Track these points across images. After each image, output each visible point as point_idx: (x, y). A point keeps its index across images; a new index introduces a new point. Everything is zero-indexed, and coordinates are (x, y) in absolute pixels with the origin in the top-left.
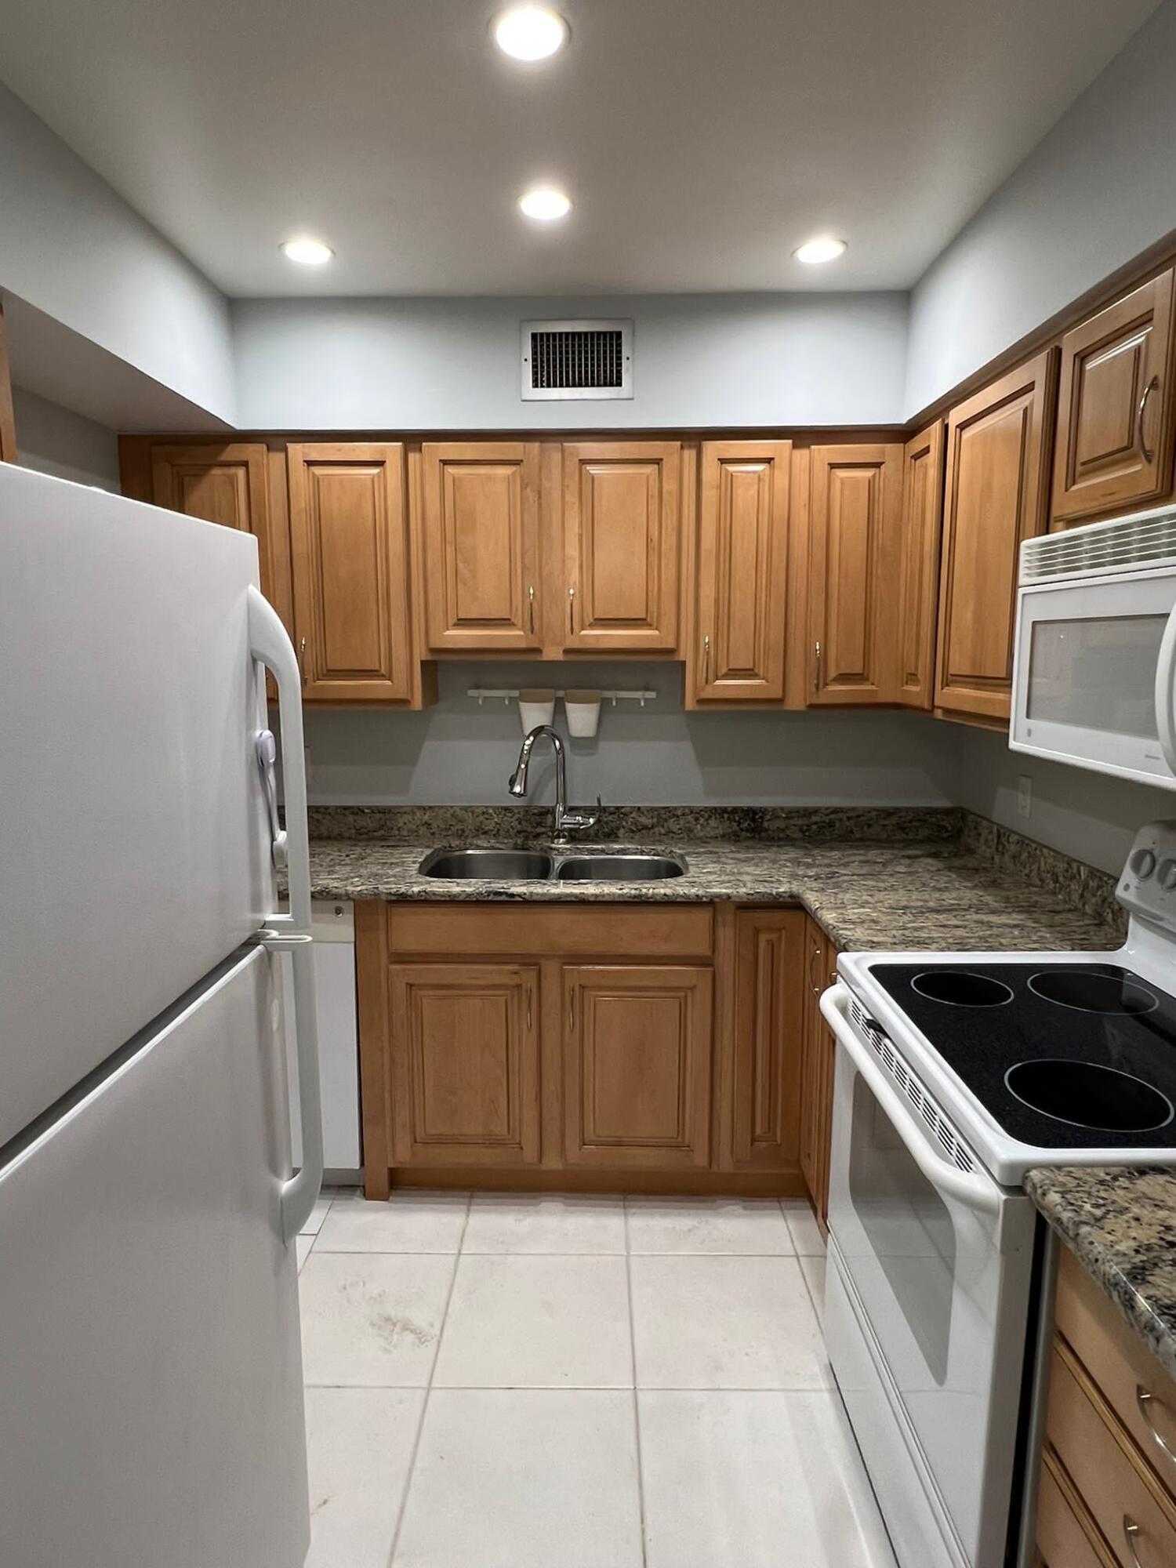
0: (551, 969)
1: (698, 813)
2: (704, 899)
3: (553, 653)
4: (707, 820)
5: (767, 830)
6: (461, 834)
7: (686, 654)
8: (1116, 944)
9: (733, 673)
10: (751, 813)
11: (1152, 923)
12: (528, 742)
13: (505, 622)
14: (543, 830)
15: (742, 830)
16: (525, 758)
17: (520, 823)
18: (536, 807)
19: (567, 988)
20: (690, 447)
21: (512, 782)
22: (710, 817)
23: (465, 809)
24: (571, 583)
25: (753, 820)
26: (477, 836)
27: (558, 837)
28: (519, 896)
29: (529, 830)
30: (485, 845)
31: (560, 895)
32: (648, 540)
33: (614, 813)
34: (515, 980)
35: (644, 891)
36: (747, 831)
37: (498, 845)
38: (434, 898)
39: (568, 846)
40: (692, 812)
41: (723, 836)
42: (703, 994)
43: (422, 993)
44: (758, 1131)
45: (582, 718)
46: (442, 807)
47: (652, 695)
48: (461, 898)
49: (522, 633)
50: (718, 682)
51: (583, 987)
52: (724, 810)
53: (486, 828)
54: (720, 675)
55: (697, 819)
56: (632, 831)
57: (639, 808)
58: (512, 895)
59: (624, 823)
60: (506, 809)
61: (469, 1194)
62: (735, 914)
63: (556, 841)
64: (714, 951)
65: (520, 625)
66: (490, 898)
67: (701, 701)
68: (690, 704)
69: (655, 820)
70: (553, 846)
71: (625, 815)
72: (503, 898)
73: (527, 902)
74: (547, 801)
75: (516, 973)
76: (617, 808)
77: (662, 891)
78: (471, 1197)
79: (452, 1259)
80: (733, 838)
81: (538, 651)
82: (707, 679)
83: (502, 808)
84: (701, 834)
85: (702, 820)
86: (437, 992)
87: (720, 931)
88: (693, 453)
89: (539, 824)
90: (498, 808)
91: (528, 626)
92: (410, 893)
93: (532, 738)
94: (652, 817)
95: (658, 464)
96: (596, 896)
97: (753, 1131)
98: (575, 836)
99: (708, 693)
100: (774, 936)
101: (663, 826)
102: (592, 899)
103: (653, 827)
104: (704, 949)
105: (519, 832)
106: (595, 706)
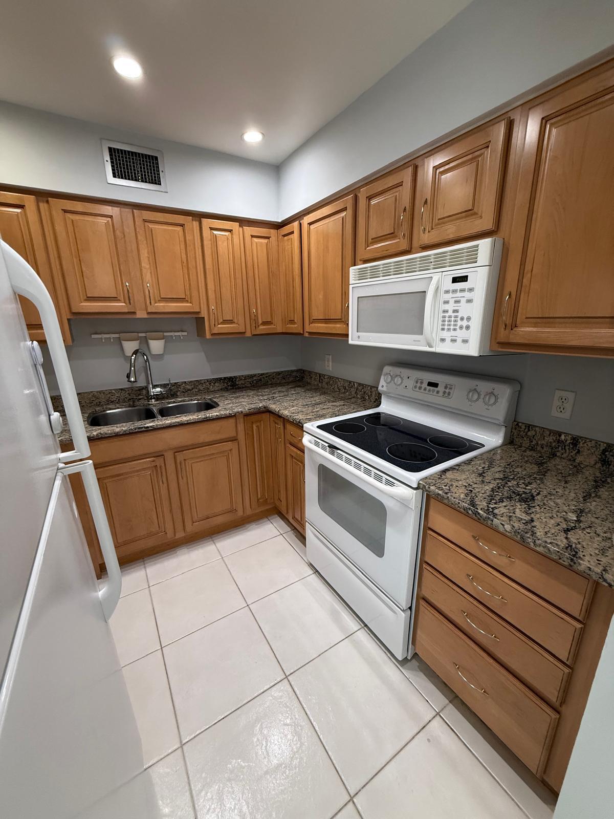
0: (169, 456)
1: (210, 381)
2: (233, 414)
3: (141, 314)
4: (214, 384)
5: (238, 385)
6: (99, 405)
7: (204, 314)
8: (378, 405)
9: (225, 322)
10: (231, 379)
11: (389, 397)
12: (133, 358)
13: (115, 299)
14: (142, 397)
15: (228, 386)
16: (133, 365)
17: (130, 395)
18: (137, 387)
19: (178, 462)
20: (196, 221)
21: (128, 376)
22: (215, 382)
23: (100, 392)
24: (147, 281)
25: (232, 381)
26: (108, 404)
27: (151, 399)
28: (151, 427)
29: (135, 397)
30: (114, 407)
31: (171, 424)
32: (182, 262)
33: (174, 386)
34: (154, 464)
35: (208, 415)
36: (230, 386)
37: (120, 407)
38: (106, 436)
39: (158, 402)
40: (208, 381)
41: (221, 389)
42: (235, 452)
43: (106, 481)
44: (259, 496)
45: (156, 346)
46: (86, 393)
47: (185, 334)
48: (121, 433)
49: (124, 304)
50: (219, 326)
51: (185, 460)
52: (220, 379)
53: (112, 400)
54: (220, 322)
55: (210, 384)
56: (184, 392)
57: (185, 382)
58: (148, 427)
59: (180, 389)
60: (121, 389)
61: (142, 560)
62: (244, 418)
63: (150, 401)
64: (237, 434)
65: (123, 301)
66: (136, 431)
67: (213, 334)
68: (208, 336)
69: (193, 386)
70: (150, 403)
71: (179, 386)
72: (143, 429)
73: (155, 429)
74: (141, 383)
75: (154, 461)
76: (175, 383)
77: (215, 414)
78: (144, 561)
80: (226, 389)
81: (134, 313)
82: (215, 325)
83: (119, 389)
84: (213, 390)
85: (212, 384)
86: (114, 479)
87: (238, 425)
88: (198, 223)
89: (139, 395)
90: (117, 389)
91: (128, 301)
92: (91, 436)
93: (134, 356)
94: (191, 385)
95: (182, 226)
96: (187, 421)
97: (258, 497)
98: (158, 397)
99: (215, 331)
100: (258, 424)
101: (197, 389)
102: (186, 422)
103: (192, 389)
104: (233, 434)
105: (130, 399)
106: (163, 340)
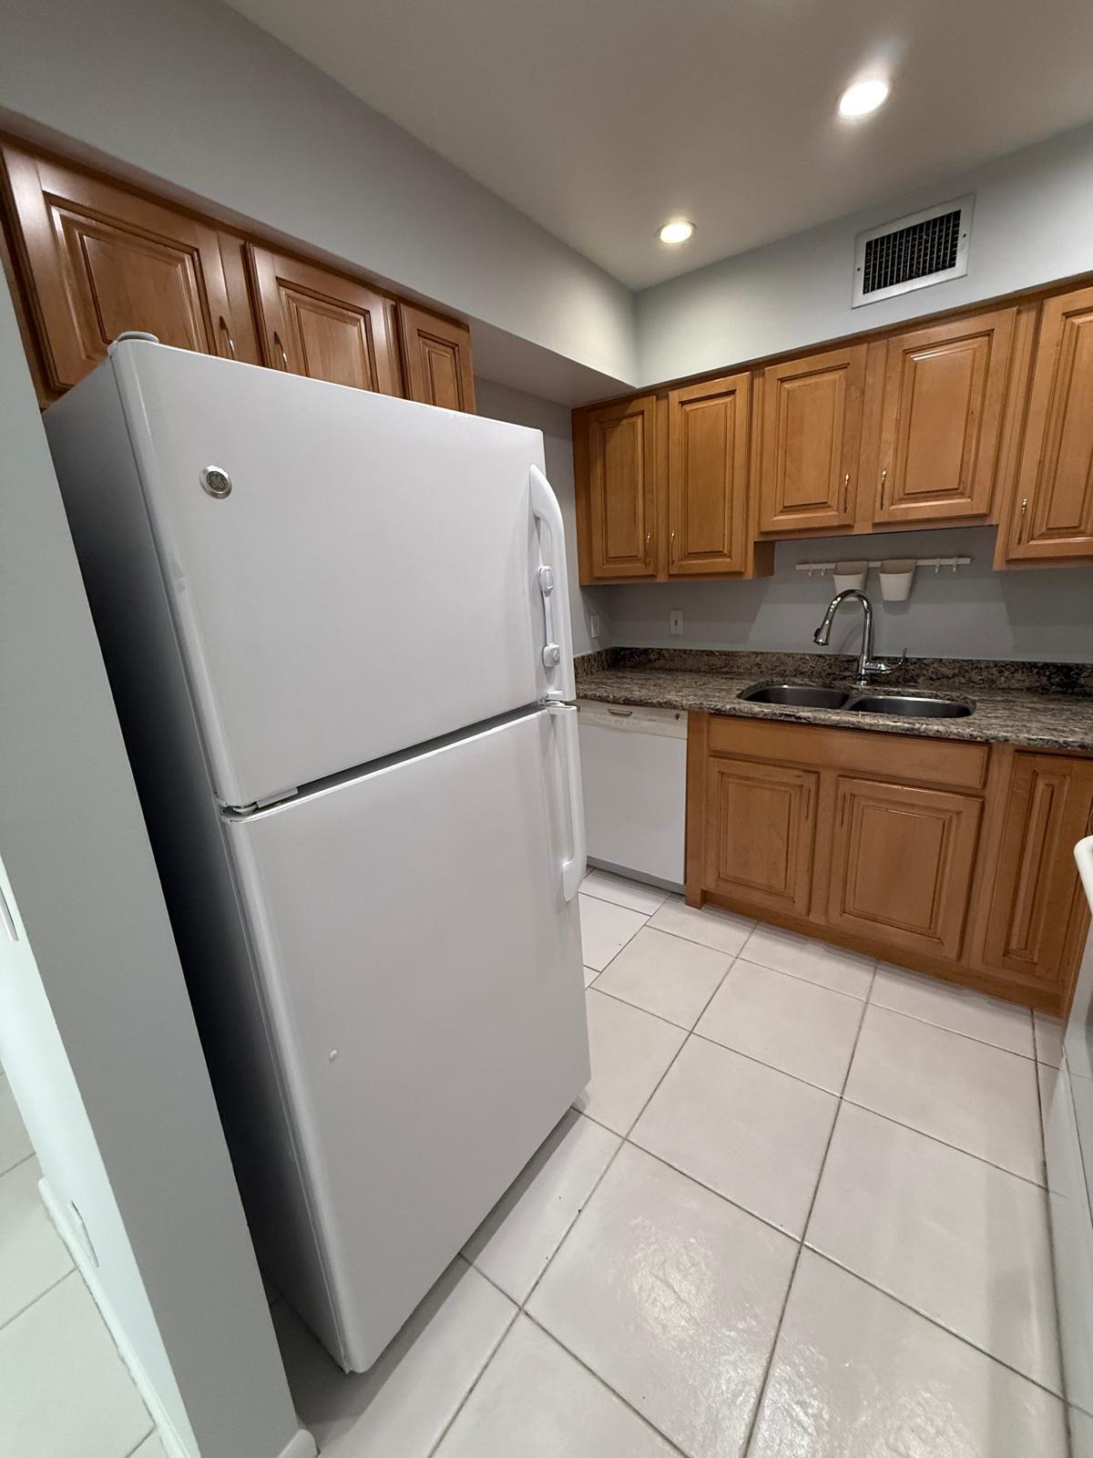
0: (828, 778)
1: (1002, 667)
2: (979, 739)
3: (863, 528)
4: (1013, 673)
5: (1082, 686)
6: (783, 674)
7: (1000, 517)
9: (1052, 532)
10: (1065, 670)
12: (835, 602)
13: (823, 505)
14: (849, 674)
15: (1052, 684)
16: (830, 615)
17: (830, 668)
18: (845, 656)
19: (840, 794)
20: (1029, 310)
21: (817, 633)
22: (1017, 670)
23: (788, 655)
24: (884, 467)
25: (1067, 676)
26: (795, 676)
27: (860, 680)
28: (805, 719)
29: (837, 673)
30: (800, 682)
31: (838, 722)
32: (969, 412)
33: (916, 663)
34: (799, 781)
35: (917, 726)
36: (1058, 685)
37: (809, 683)
38: (740, 714)
39: (867, 687)
40: (996, 665)
41: (1029, 689)
42: (970, 820)
43: (731, 780)
44: (1014, 945)
45: (893, 585)
46: (771, 653)
47: (967, 561)
48: (760, 716)
49: (835, 513)
50: (1032, 543)
51: (853, 796)
52: (1033, 665)
53: (803, 670)
54: (1035, 537)
55: (1001, 672)
56: (932, 679)
57: (941, 660)
58: (800, 718)
59: (925, 672)
60: (820, 656)
61: (756, 922)
62: (1014, 757)
63: (858, 682)
64: (985, 785)
65: (835, 508)
66: (782, 718)
67: (1009, 561)
68: (998, 564)
69: (956, 671)
70: (854, 686)
71: (926, 665)
72: (793, 719)
73: (810, 724)
74: (853, 651)
75: (799, 776)
76: (919, 659)
77: (936, 728)
78: (757, 924)
79: (731, 959)
80: (1041, 692)
81: (850, 527)
82: (1020, 540)
83: (817, 655)
84: (1005, 686)
85: (1007, 673)
86: (739, 781)
87: (994, 769)
88: (1033, 314)
89: (847, 669)
90: (813, 655)
91: (842, 507)
92: (724, 709)
93: (839, 599)
94: (954, 669)
95: (989, 335)
96: (871, 725)
97: (1008, 943)
98: (874, 679)
99: (1019, 553)
100: (1055, 781)
101: (963, 677)
102: (867, 727)
103: (954, 676)
104: (973, 781)
105: (828, 674)
106: (907, 574)
